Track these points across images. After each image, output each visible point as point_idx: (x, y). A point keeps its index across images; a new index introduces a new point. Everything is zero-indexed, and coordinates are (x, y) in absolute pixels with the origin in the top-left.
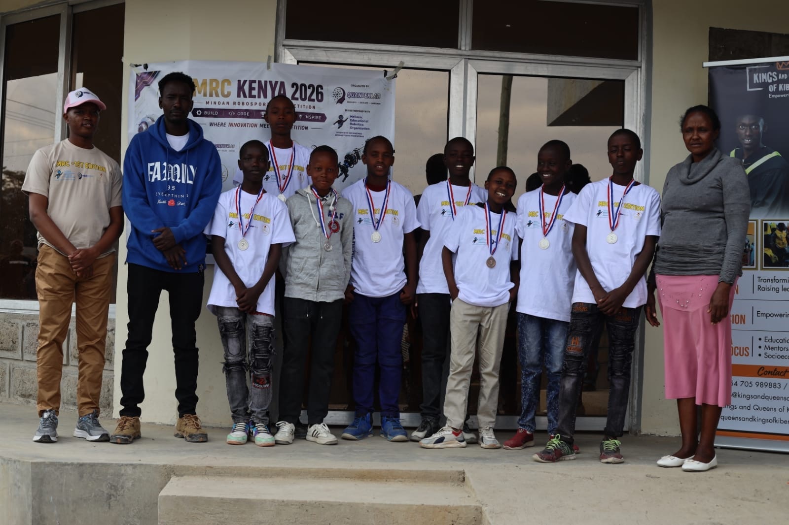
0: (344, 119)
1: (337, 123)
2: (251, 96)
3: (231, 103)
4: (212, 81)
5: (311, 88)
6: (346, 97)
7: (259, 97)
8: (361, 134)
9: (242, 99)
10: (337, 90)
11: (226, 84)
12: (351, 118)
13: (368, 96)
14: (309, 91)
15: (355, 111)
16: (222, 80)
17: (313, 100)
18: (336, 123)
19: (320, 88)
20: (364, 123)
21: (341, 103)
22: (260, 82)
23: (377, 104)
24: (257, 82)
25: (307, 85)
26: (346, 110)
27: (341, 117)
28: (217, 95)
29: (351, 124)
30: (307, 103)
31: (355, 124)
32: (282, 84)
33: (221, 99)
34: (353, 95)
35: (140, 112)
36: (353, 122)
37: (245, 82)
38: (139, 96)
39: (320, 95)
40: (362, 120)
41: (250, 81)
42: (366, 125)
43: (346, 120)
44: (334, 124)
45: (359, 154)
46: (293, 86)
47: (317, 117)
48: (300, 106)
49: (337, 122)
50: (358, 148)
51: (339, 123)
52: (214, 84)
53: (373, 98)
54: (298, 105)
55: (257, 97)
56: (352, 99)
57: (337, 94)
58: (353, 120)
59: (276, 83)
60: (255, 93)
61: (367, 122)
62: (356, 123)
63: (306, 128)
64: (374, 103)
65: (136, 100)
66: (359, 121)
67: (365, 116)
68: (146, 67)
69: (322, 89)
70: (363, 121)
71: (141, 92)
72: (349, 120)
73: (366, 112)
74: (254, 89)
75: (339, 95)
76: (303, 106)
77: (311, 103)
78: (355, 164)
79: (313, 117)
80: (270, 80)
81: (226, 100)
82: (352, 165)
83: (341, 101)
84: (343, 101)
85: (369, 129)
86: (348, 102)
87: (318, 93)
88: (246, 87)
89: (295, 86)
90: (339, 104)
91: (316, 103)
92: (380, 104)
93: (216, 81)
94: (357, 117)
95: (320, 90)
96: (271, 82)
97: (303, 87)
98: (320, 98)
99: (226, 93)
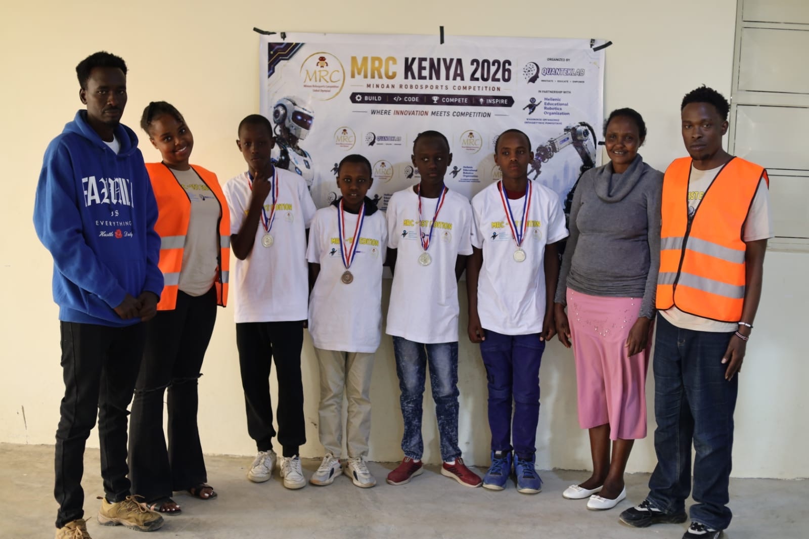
0: (536, 103)
1: (528, 108)
2: (421, 77)
3: (397, 86)
4: (374, 59)
5: (496, 64)
6: (540, 75)
7: (431, 78)
8: (558, 120)
9: (410, 81)
10: (528, 66)
11: (391, 62)
12: (546, 101)
13: (569, 72)
14: (493, 69)
15: (551, 92)
16: (386, 57)
17: (498, 80)
18: (526, 108)
19: (507, 64)
20: (562, 107)
21: (534, 82)
22: (432, 60)
23: (580, 82)
24: (428, 60)
25: (491, 61)
26: (540, 91)
27: (533, 100)
28: (380, 77)
29: (545, 108)
30: (490, 83)
31: (550, 109)
32: (459, 61)
33: (385, 81)
34: (549, 71)
35: (276, 92)
36: (548, 106)
37: (414, 59)
38: (273, 72)
39: (507, 73)
40: (560, 102)
41: (419, 59)
42: (565, 109)
43: (539, 104)
44: (524, 109)
45: (555, 145)
46: (472, 64)
47: (502, 101)
48: (481, 88)
49: (527, 106)
50: (554, 137)
51: (530, 108)
52: (377, 64)
53: (575, 75)
54: (479, 87)
55: (428, 78)
56: (548, 77)
57: (529, 71)
58: (549, 104)
59: (452, 60)
60: (425, 73)
61: (566, 105)
62: (552, 107)
63: (489, 115)
64: (576, 82)
65: (269, 76)
66: (556, 104)
67: (564, 98)
68: (284, 36)
69: (510, 64)
70: (561, 104)
71: (277, 67)
72: (542, 105)
73: (565, 92)
74: (424, 68)
75: (531, 72)
76: (484, 88)
77: (496, 84)
78: (550, 158)
79: (497, 100)
80: (444, 57)
81: (390, 82)
82: (547, 160)
83: (533, 80)
84: (536, 80)
85: (568, 114)
86: (543, 81)
87: (504, 70)
88: (415, 67)
89: (475, 64)
90: (531, 83)
91: (501, 84)
92: (584, 82)
93: (379, 59)
94: (554, 100)
95: (507, 66)
96: (445, 60)
97: (486, 64)
98: (506, 77)
99: (390, 74)
